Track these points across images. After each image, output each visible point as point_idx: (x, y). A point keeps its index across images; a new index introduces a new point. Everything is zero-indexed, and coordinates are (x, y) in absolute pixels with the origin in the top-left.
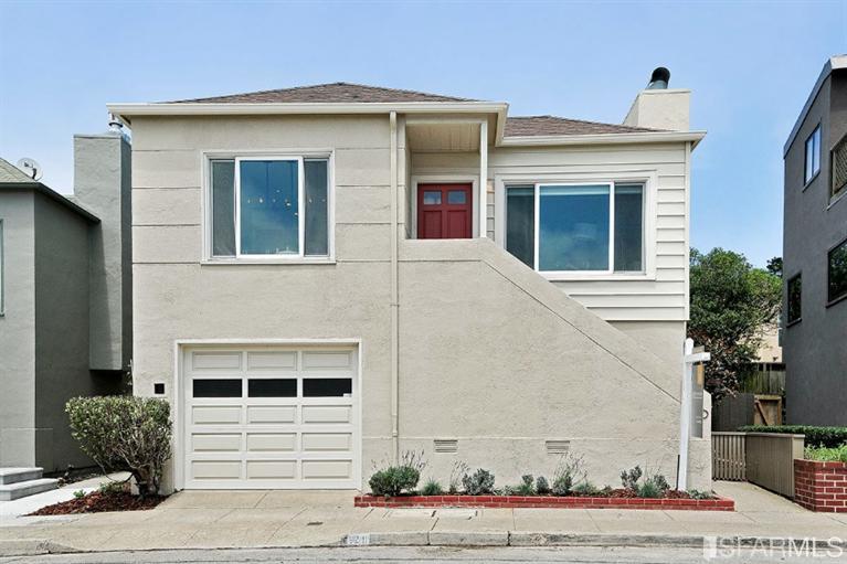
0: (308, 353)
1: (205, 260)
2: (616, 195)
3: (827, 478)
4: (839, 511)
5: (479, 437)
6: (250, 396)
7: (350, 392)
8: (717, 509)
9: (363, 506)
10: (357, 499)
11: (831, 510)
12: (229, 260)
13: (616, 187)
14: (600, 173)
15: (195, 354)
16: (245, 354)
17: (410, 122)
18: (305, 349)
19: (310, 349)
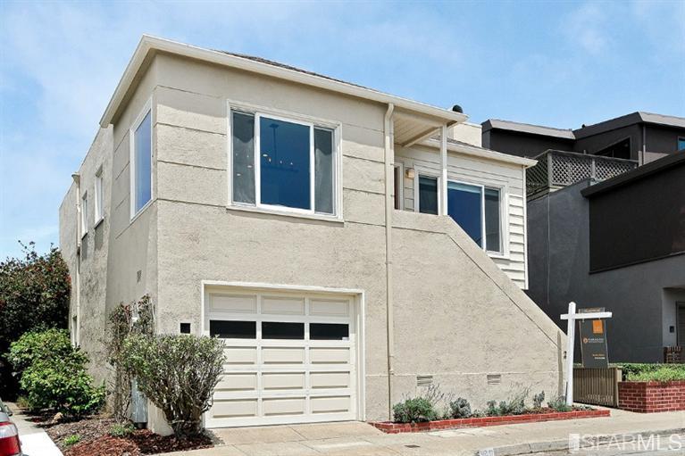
0: (313, 300)
1: (227, 204)
2: (486, 196)
5: (446, 373)
6: (263, 338)
7: (347, 336)
12: (249, 207)
13: (485, 189)
14: (477, 177)
16: (259, 298)
18: (312, 297)
19: (316, 297)
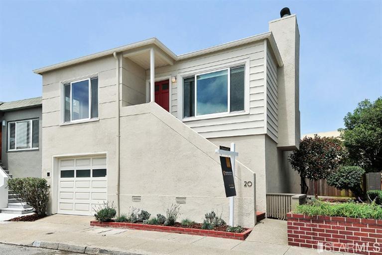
0: (94, 159)
1: (62, 123)
2: (231, 74)
3: (294, 224)
4: (302, 246)
5: (149, 195)
8: (235, 239)
9: (93, 225)
10: (91, 222)
11: (298, 245)
12: (68, 123)
14: (222, 65)
15: (62, 161)
16: (75, 160)
17: (125, 56)
